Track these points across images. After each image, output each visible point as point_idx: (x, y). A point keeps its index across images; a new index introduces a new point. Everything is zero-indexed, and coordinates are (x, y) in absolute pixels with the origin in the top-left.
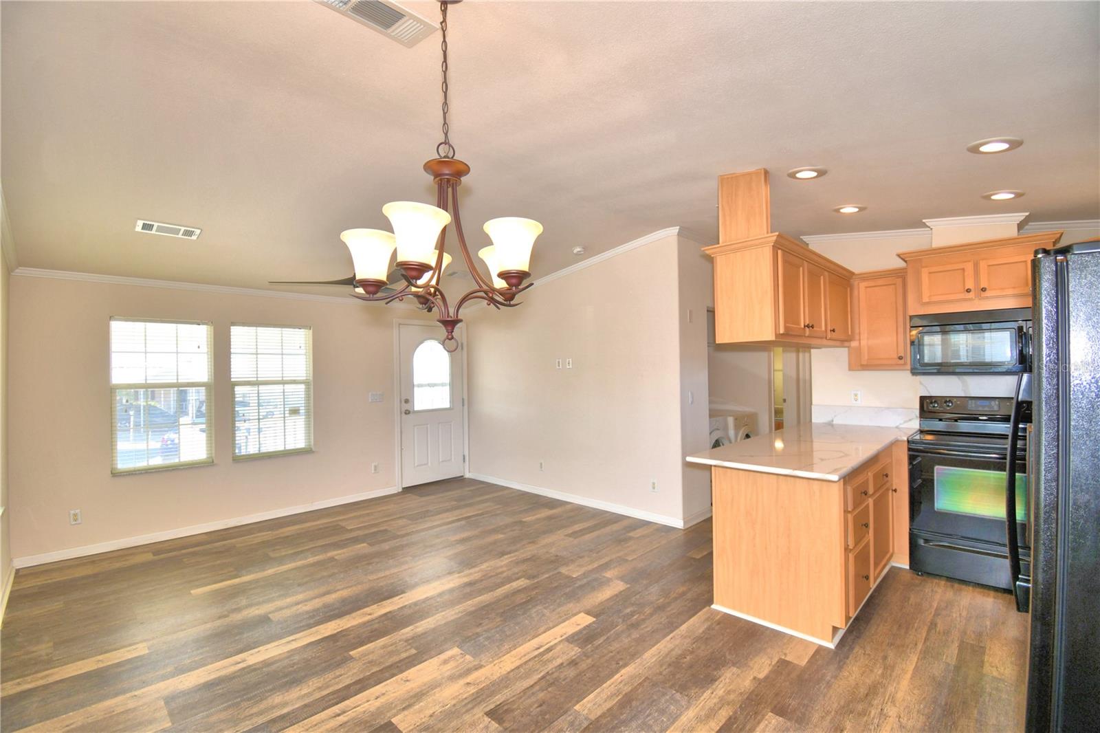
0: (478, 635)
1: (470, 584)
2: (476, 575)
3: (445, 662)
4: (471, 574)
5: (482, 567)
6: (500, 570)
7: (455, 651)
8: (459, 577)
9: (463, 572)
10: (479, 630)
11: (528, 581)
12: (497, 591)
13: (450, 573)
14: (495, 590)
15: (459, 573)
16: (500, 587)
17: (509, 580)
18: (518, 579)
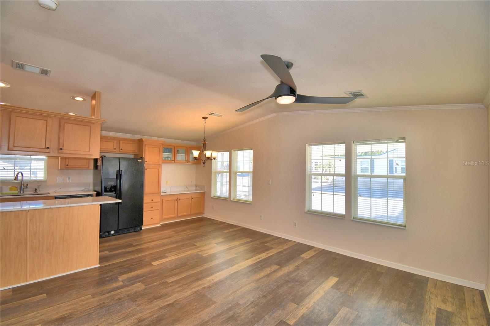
0: (197, 259)
1: (198, 279)
2: (195, 286)
3: (207, 253)
4: (197, 286)
5: (190, 292)
6: (179, 289)
7: (204, 255)
8: (204, 284)
9: (202, 288)
10: (196, 260)
11: (167, 281)
12: (185, 276)
13: (209, 287)
14: (186, 276)
15: (205, 287)
16: (183, 277)
17: (177, 282)
18: (172, 282)
